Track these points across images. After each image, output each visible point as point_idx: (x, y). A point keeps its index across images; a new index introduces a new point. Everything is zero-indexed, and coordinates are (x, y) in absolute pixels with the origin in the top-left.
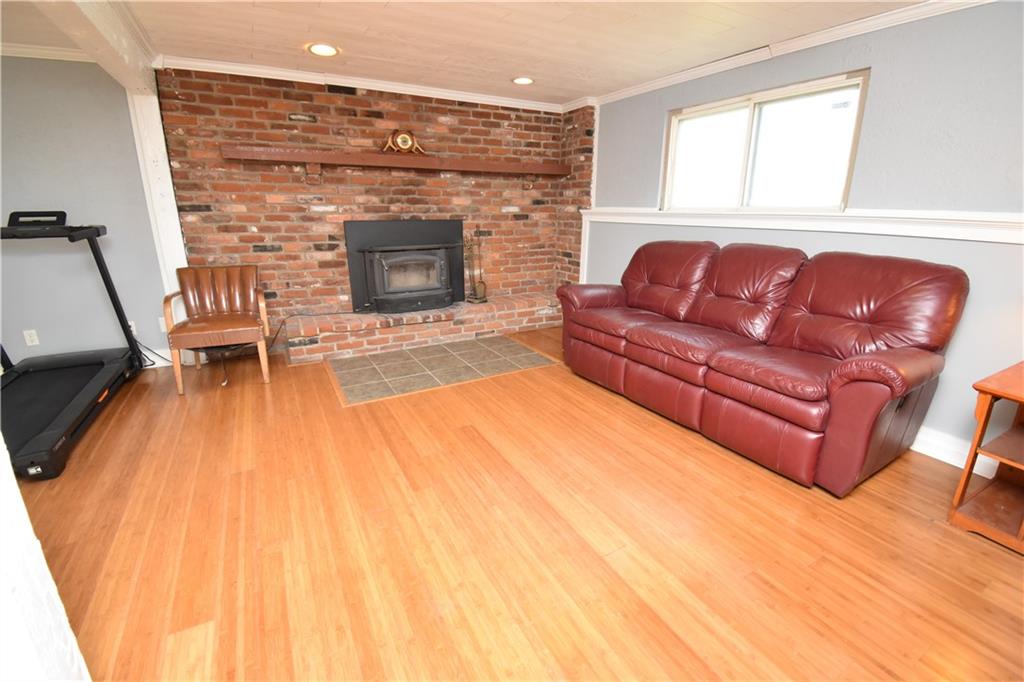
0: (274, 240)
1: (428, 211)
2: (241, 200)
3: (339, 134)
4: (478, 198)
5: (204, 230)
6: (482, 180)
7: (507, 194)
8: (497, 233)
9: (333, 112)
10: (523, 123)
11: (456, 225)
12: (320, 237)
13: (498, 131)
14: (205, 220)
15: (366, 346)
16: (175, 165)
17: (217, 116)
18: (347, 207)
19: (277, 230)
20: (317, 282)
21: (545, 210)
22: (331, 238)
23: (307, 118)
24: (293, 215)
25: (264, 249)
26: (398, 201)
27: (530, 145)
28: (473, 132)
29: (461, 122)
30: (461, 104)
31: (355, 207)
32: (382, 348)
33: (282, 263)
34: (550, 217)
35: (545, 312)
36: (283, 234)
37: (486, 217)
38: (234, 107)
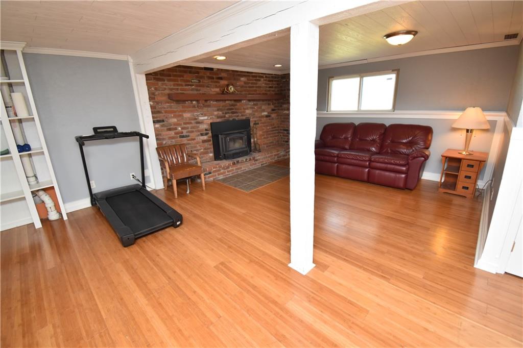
0: (187, 132)
1: (238, 116)
2: (175, 117)
3: (208, 87)
4: (253, 110)
5: (162, 131)
6: (255, 103)
7: (263, 107)
8: (261, 123)
9: (206, 78)
10: (268, 79)
11: (247, 121)
12: (202, 130)
13: (260, 82)
14: (162, 126)
15: (227, 173)
16: (152, 103)
17: (166, 82)
18: (211, 117)
19: (188, 128)
20: (201, 149)
21: (276, 113)
22: (206, 130)
23: (197, 81)
24: (192, 121)
25: (183, 137)
26: (228, 113)
27: (270, 87)
28: (252, 83)
29: (248, 80)
30: (248, 72)
31: (214, 117)
32: (232, 173)
33: (189, 142)
34: (277, 116)
35: (282, 154)
36: (190, 130)
37: (257, 117)
38: (172, 78)
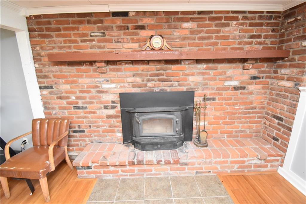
0: (83, 103)
1: (171, 86)
2: (67, 82)
3: (118, 42)
4: (207, 76)
5: (51, 98)
6: (211, 65)
7: (230, 72)
8: (219, 99)
9: (115, 28)
10: (248, 22)
11: (190, 95)
12: (107, 102)
13: (227, 29)
14: (51, 93)
15: (120, 173)
16: (37, 66)
17: (55, 39)
18: (122, 85)
19: (84, 98)
20: (105, 126)
21: (260, 83)
22: (113, 102)
23: (100, 34)
24: (92, 90)
25: (78, 108)
26: (153, 80)
27: (252, 37)
28: (207, 32)
29: (199, 26)
30: (200, 13)
31: (126, 85)
32: (130, 175)
33: (87, 115)
34: (263, 88)
35: (254, 162)
36: (88, 100)
37: (212, 89)
38: (62, 32)
